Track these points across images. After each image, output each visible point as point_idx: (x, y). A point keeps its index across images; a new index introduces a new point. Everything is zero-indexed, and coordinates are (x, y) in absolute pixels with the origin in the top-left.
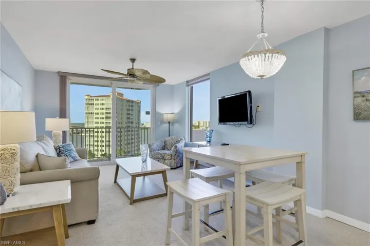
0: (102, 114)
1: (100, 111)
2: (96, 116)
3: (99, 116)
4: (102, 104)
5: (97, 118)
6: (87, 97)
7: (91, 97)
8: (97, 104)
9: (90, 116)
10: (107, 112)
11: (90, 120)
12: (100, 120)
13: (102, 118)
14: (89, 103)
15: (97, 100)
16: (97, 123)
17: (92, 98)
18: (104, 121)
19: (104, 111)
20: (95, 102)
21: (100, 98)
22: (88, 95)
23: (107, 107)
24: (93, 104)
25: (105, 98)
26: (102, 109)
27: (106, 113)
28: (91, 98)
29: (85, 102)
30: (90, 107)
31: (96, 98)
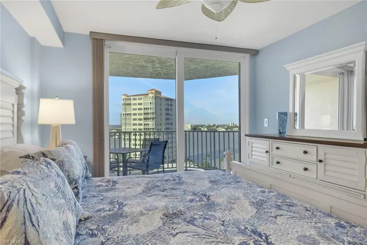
0: (140, 114)
1: (137, 112)
2: (133, 117)
3: (137, 117)
4: (140, 104)
5: (135, 119)
6: (124, 97)
7: (128, 96)
8: (135, 104)
9: (128, 117)
10: (145, 112)
11: (128, 122)
12: (137, 122)
13: (140, 120)
14: (127, 103)
15: (135, 99)
16: (135, 125)
17: (130, 98)
18: (142, 122)
19: (142, 112)
20: (133, 102)
21: (137, 97)
22: (125, 95)
23: (145, 107)
24: (131, 104)
25: (142, 97)
26: (140, 109)
27: (144, 114)
28: (128, 98)
29: (122, 102)
30: (127, 107)
31: (134, 97)
